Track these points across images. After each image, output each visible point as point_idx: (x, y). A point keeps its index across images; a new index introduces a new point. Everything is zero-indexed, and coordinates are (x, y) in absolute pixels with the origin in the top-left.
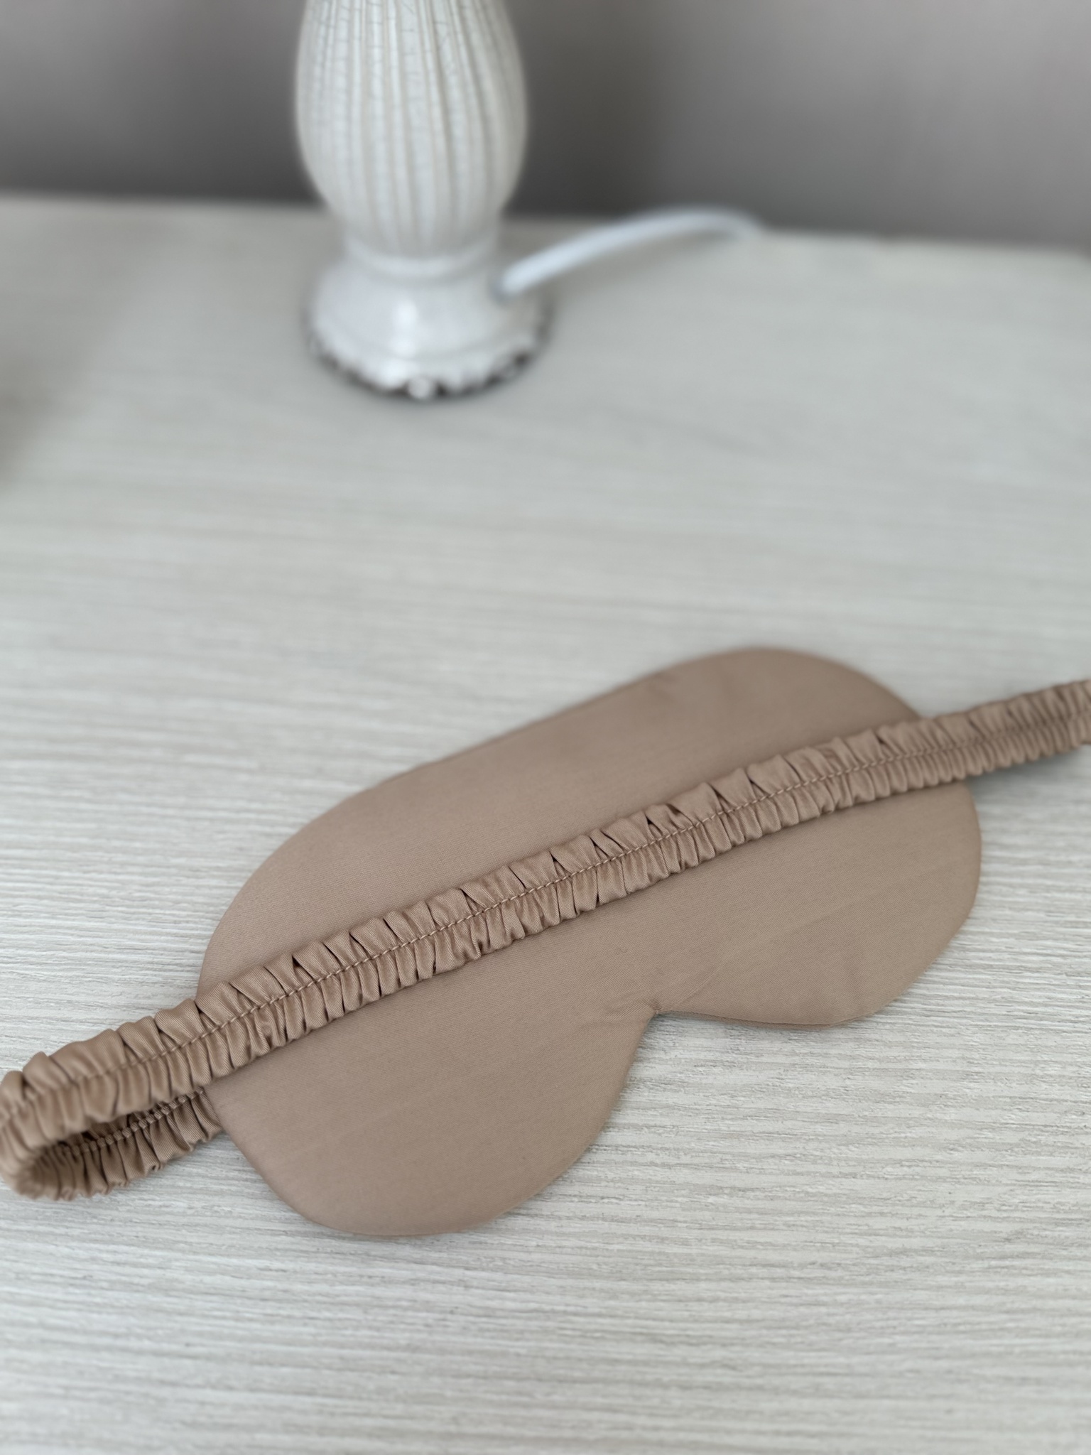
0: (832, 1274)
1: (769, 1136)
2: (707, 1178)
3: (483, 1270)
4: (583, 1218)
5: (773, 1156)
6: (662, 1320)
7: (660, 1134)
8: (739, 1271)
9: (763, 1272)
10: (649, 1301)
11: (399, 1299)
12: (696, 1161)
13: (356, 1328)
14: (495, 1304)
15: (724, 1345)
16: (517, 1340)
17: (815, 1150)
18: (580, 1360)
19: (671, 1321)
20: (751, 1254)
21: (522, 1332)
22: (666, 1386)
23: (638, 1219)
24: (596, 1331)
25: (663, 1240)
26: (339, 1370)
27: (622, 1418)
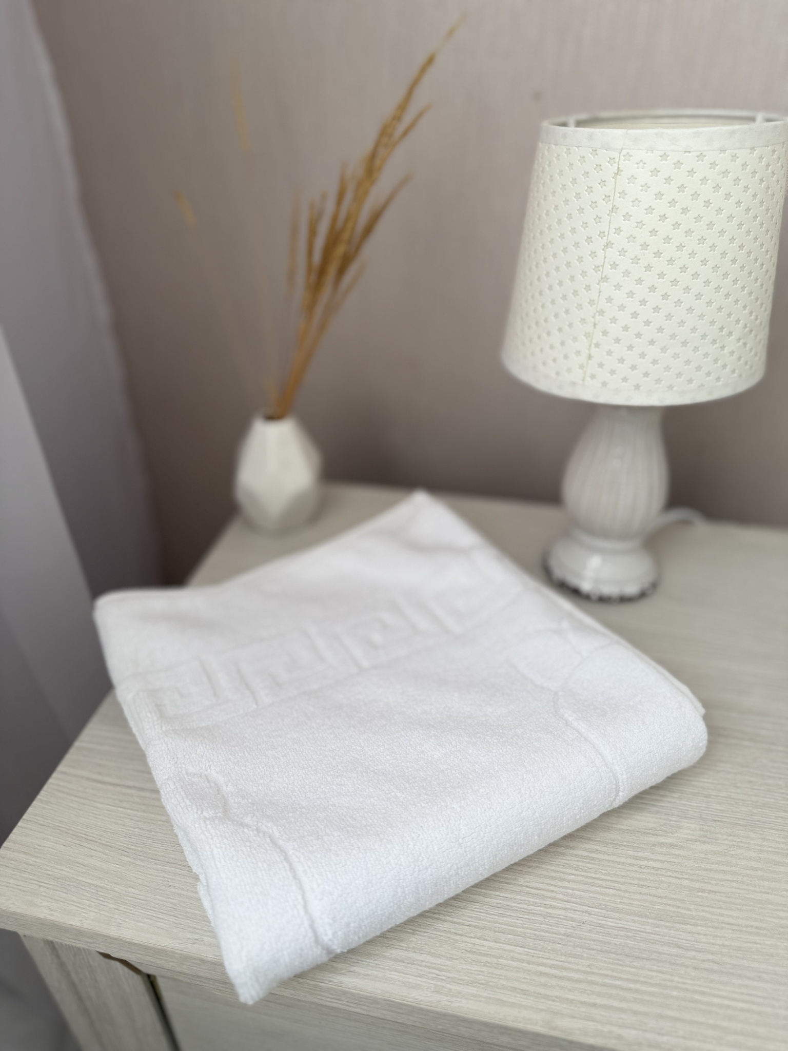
0: (762, 932)
1: (725, 872)
2: (697, 885)
3: (596, 908)
4: (641, 893)
5: (728, 880)
6: (682, 939)
7: (673, 865)
8: (716, 925)
9: (729, 927)
10: (675, 931)
11: (559, 915)
12: (691, 878)
13: (541, 924)
14: (603, 922)
15: (712, 954)
16: (614, 938)
17: (748, 880)
18: (645, 950)
19: (686, 940)
20: (722, 918)
21: (616, 935)
22: (687, 967)
23: (666, 897)
24: (651, 940)
25: (679, 907)
26: (535, 939)
27: (668, 977)
